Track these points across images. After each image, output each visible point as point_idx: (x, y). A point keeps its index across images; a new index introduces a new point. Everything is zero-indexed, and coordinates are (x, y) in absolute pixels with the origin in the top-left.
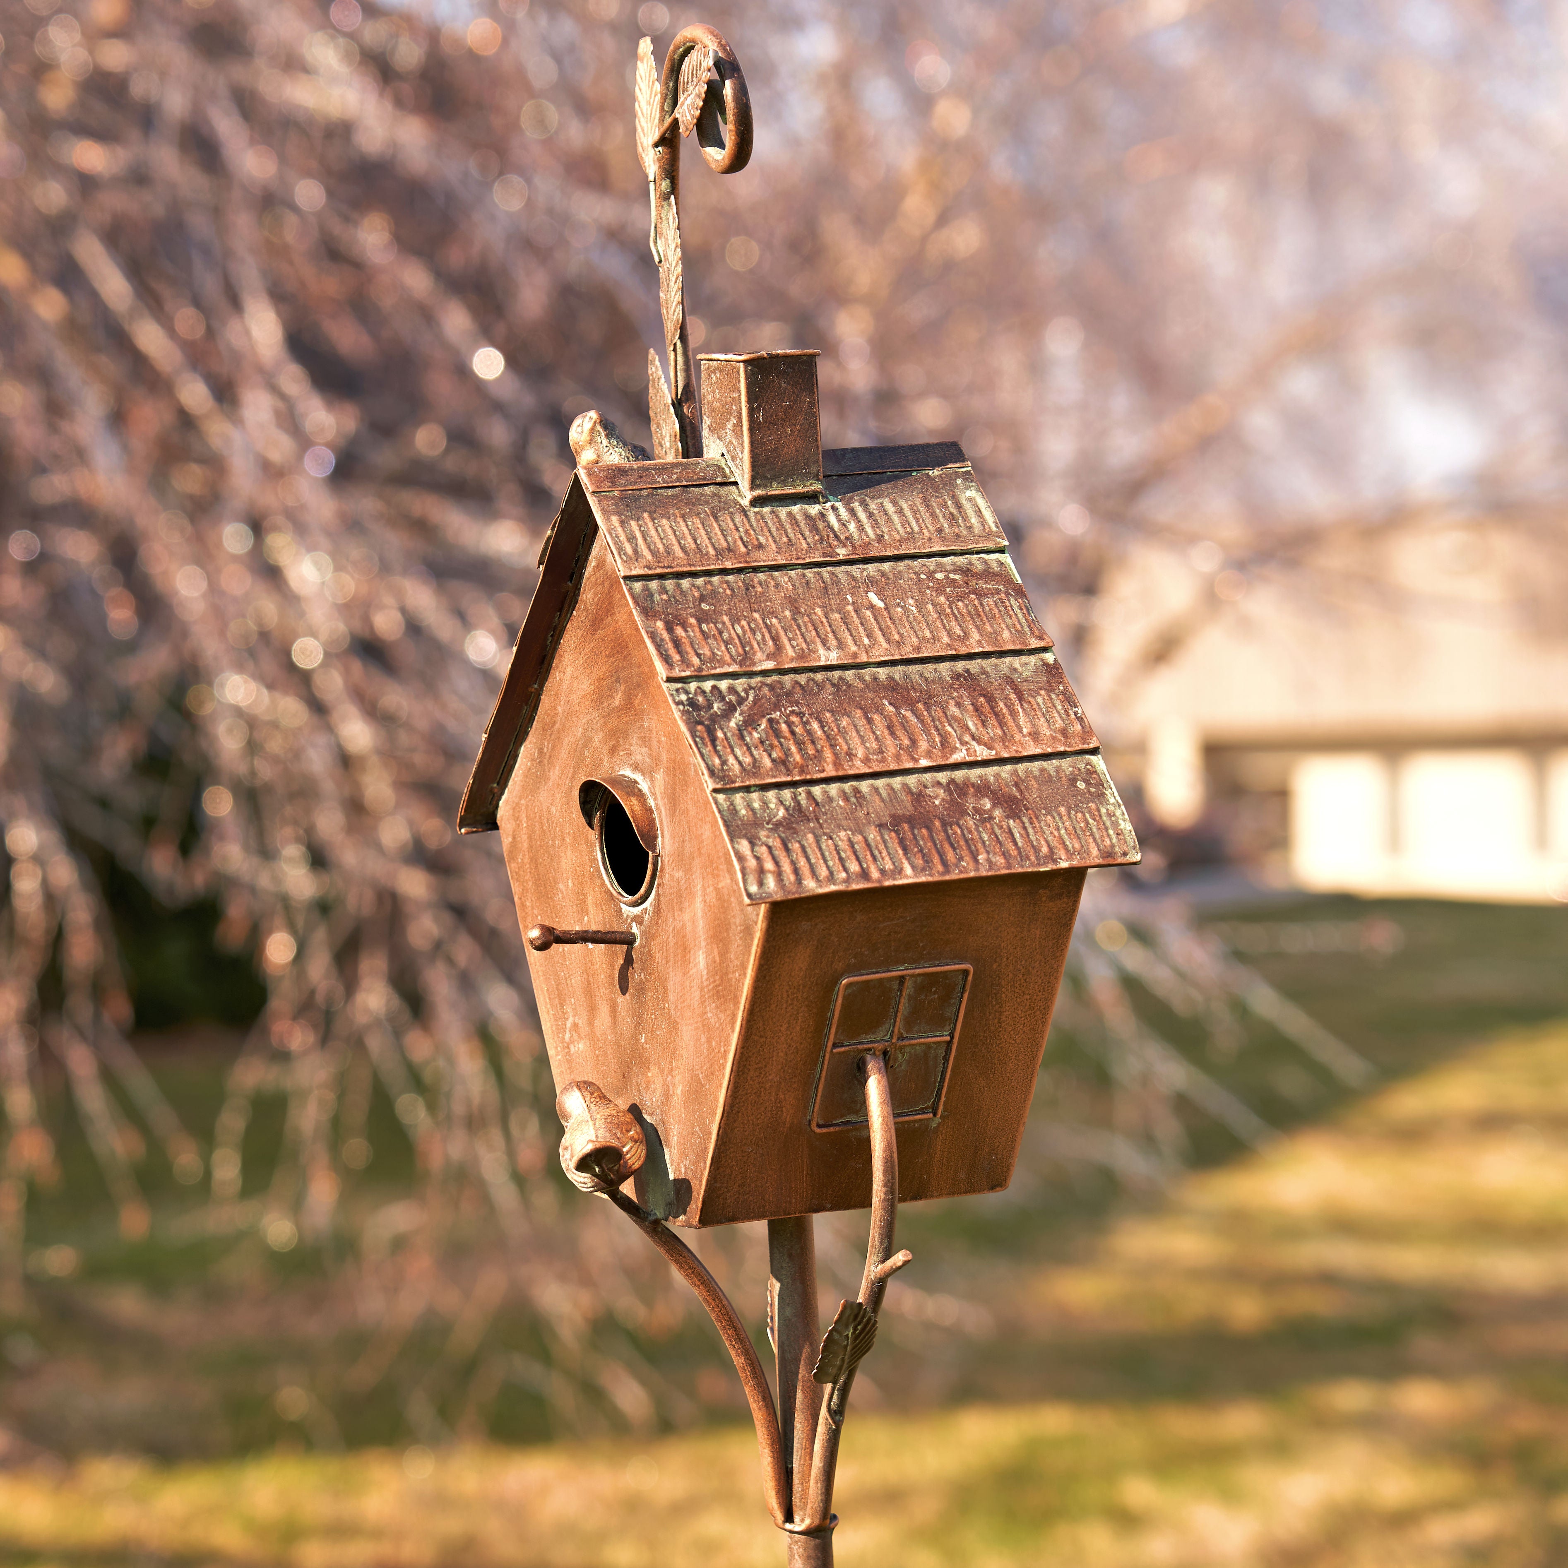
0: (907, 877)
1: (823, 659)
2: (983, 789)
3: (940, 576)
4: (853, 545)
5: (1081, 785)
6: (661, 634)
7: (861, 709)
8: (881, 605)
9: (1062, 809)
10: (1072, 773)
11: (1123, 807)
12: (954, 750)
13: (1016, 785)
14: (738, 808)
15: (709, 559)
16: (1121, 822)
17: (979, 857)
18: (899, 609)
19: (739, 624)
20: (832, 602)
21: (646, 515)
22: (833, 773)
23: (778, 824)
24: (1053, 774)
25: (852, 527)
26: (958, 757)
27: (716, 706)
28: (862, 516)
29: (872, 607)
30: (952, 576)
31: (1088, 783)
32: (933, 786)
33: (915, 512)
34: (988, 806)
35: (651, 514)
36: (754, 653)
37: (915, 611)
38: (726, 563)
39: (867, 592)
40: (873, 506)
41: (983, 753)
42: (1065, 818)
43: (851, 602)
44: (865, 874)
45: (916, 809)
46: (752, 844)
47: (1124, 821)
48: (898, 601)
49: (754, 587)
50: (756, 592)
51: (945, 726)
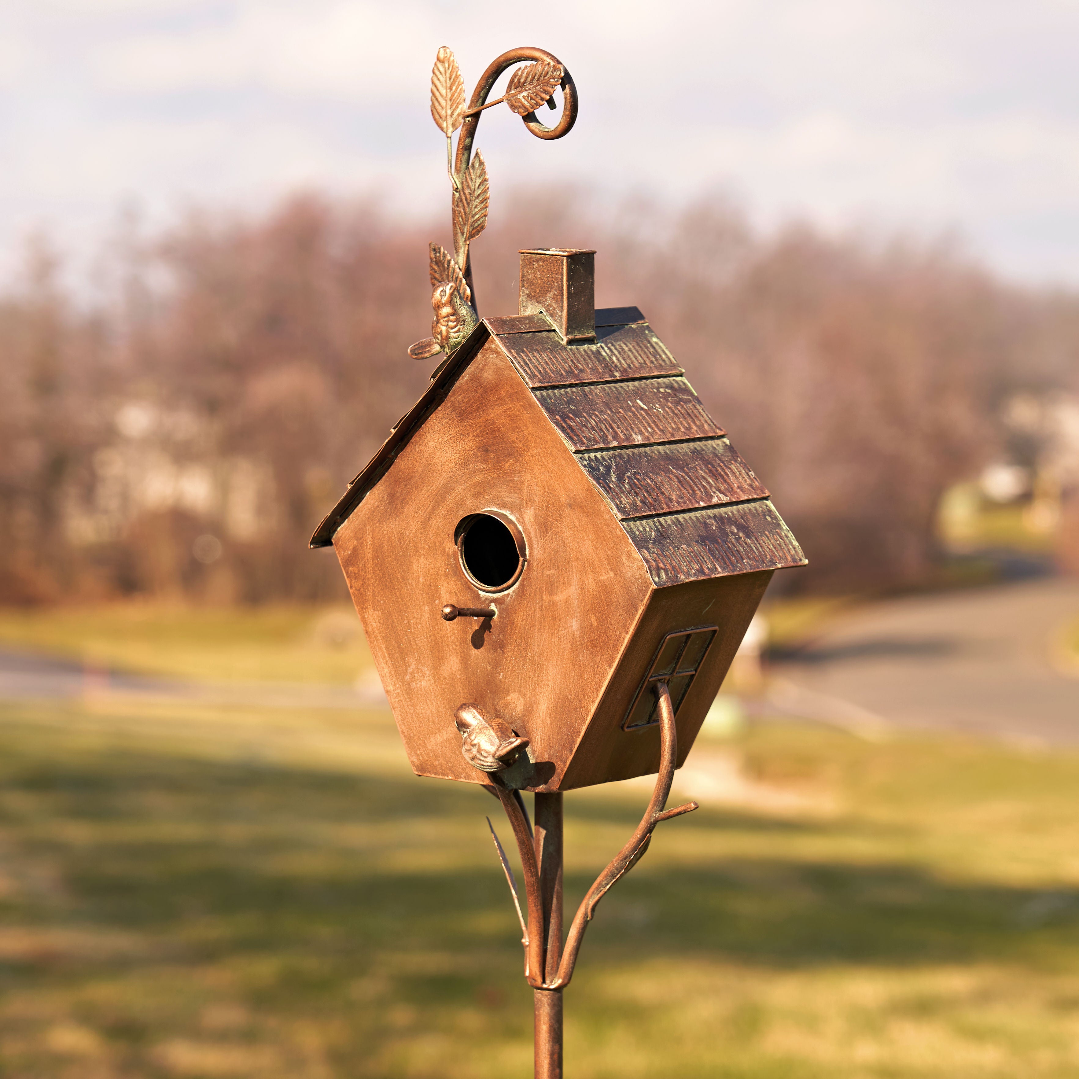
0: (719, 572)
1: (636, 440)
2: (731, 520)
3: (662, 390)
4: (620, 371)
5: (768, 518)
6: (561, 424)
7: (663, 471)
8: (646, 408)
9: (767, 533)
10: (762, 510)
11: (790, 532)
12: (712, 497)
13: (742, 518)
14: (634, 530)
15: (564, 378)
16: (792, 541)
17: (744, 561)
18: (655, 411)
19: (592, 418)
20: (624, 405)
21: (525, 349)
22: (668, 510)
23: (654, 540)
24: (755, 511)
25: (614, 359)
26: (715, 500)
27: (601, 468)
28: (616, 352)
29: (642, 409)
30: (667, 390)
31: (771, 518)
32: (709, 518)
33: (637, 351)
34: (736, 531)
35: (527, 348)
36: (607, 436)
37: (662, 412)
38: (572, 380)
39: (635, 399)
40: (617, 347)
41: (725, 499)
42: (770, 538)
43: (631, 405)
44: (701, 571)
45: (707, 533)
46: (650, 553)
47: (794, 540)
48: (651, 405)
49: (587, 396)
50: (589, 398)
51: (701, 482)
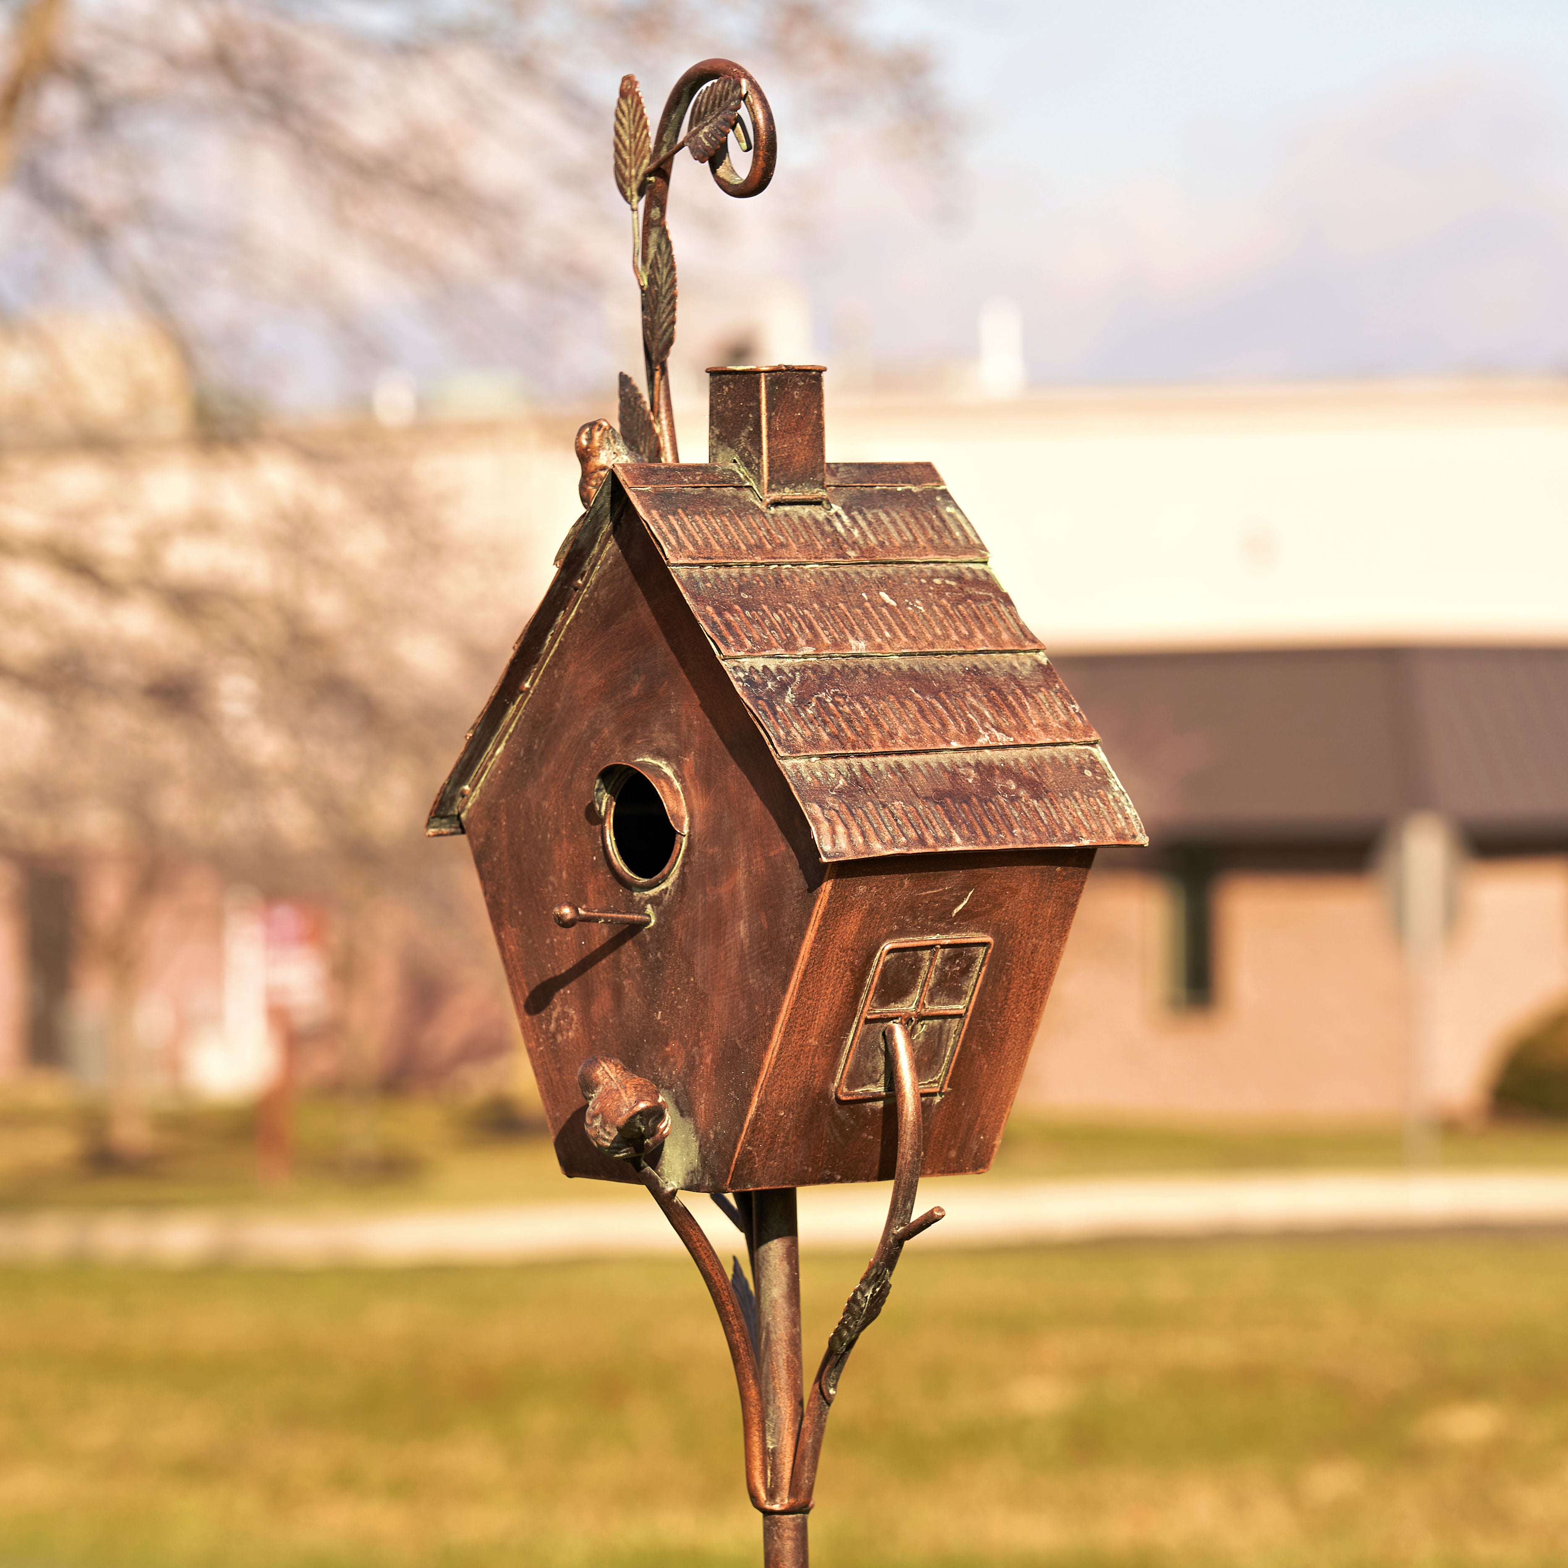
0: (956, 844)
1: (854, 647)
2: (1007, 771)
3: (937, 581)
4: (860, 549)
5: (1088, 773)
6: (713, 618)
7: (893, 694)
8: (893, 603)
9: (1077, 793)
10: (1079, 762)
11: (1126, 795)
12: (978, 735)
13: (1034, 769)
14: (804, 775)
15: (741, 553)
16: (1127, 808)
17: (1014, 831)
18: (910, 608)
19: (777, 612)
20: (851, 598)
21: (680, 511)
22: (881, 750)
23: (840, 792)
24: (1063, 762)
25: (856, 532)
26: (983, 740)
27: (769, 684)
28: (863, 524)
29: (886, 605)
30: (948, 582)
31: (1094, 772)
32: (964, 766)
33: (907, 524)
34: (1014, 787)
35: (684, 510)
36: (795, 639)
37: (923, 611)
38: (756, 558)
39: (878, 591)
40: (869, 516)
41: (1001, 738)
42: (1080, 801)
43: (867, 599)
44: (922, 841)
45: (953, 786)
46: (822, 808)
47: (1130, 807)
48: (906, 600)
49: (782, 581)
50: (785, 585)
51: (966, 714)
